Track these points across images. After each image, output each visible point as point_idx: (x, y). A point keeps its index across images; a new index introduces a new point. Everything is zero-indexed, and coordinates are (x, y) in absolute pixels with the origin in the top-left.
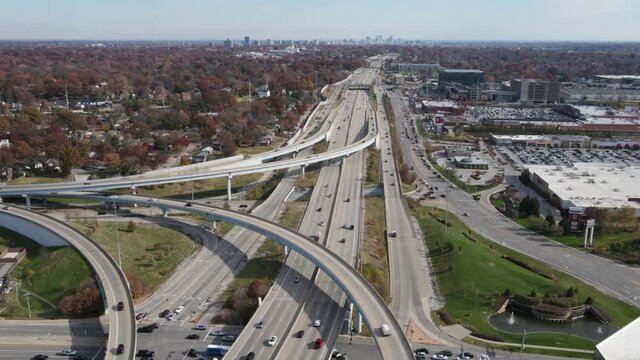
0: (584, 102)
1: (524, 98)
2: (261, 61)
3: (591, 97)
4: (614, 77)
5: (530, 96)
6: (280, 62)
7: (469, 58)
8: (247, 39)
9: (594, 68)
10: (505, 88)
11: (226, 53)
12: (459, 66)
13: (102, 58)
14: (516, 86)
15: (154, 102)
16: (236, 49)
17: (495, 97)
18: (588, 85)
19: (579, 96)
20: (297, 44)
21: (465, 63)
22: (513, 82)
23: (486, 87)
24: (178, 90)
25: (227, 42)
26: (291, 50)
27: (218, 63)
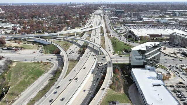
0: (144, 17)
1: (132, 16)
2: (75, 8)
3: (146, 16)
4: (152, 11)
5: (133, 16)
6: (80, 8)
7: (122, 7)
8: (71, 2)
9: (149, 9)
10: (128, 14)
11: (67, 6)
12: (119, 9)
13: (39, 8)
14: (131, 13)
15: (55, 18)
17: (126, 16)
18: (146, 13)
19: (143, 16)
20: (82, 3)
21: (121, 8)
22: (130, 13)
23: (125, 14)
24: (60, 16)
25: (67, 3)
26: (82, 5)
27: (66, 9)
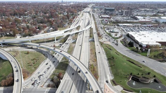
1: (124, 14)
2: (65, 6)
3: (139, 14)
4: (142, 9)
5: (125, 14)
6: (69, 6)
7: (110, 5)
8: (62, 1)
9: (137, 7)
10: (119, 12)
11: (58, 4)
12: (108, 7)
14: (122, 12)
15: (40, 16)
16: (60, 3)
17: (117, 14)
18: (137, 11)
19: (136, 14)
20: (73, 2)
21: (109, 6)
23: (115, 12)
24: (45, 13)
25: (58, 2)
26: (72, 3)
27: (55, 7)
